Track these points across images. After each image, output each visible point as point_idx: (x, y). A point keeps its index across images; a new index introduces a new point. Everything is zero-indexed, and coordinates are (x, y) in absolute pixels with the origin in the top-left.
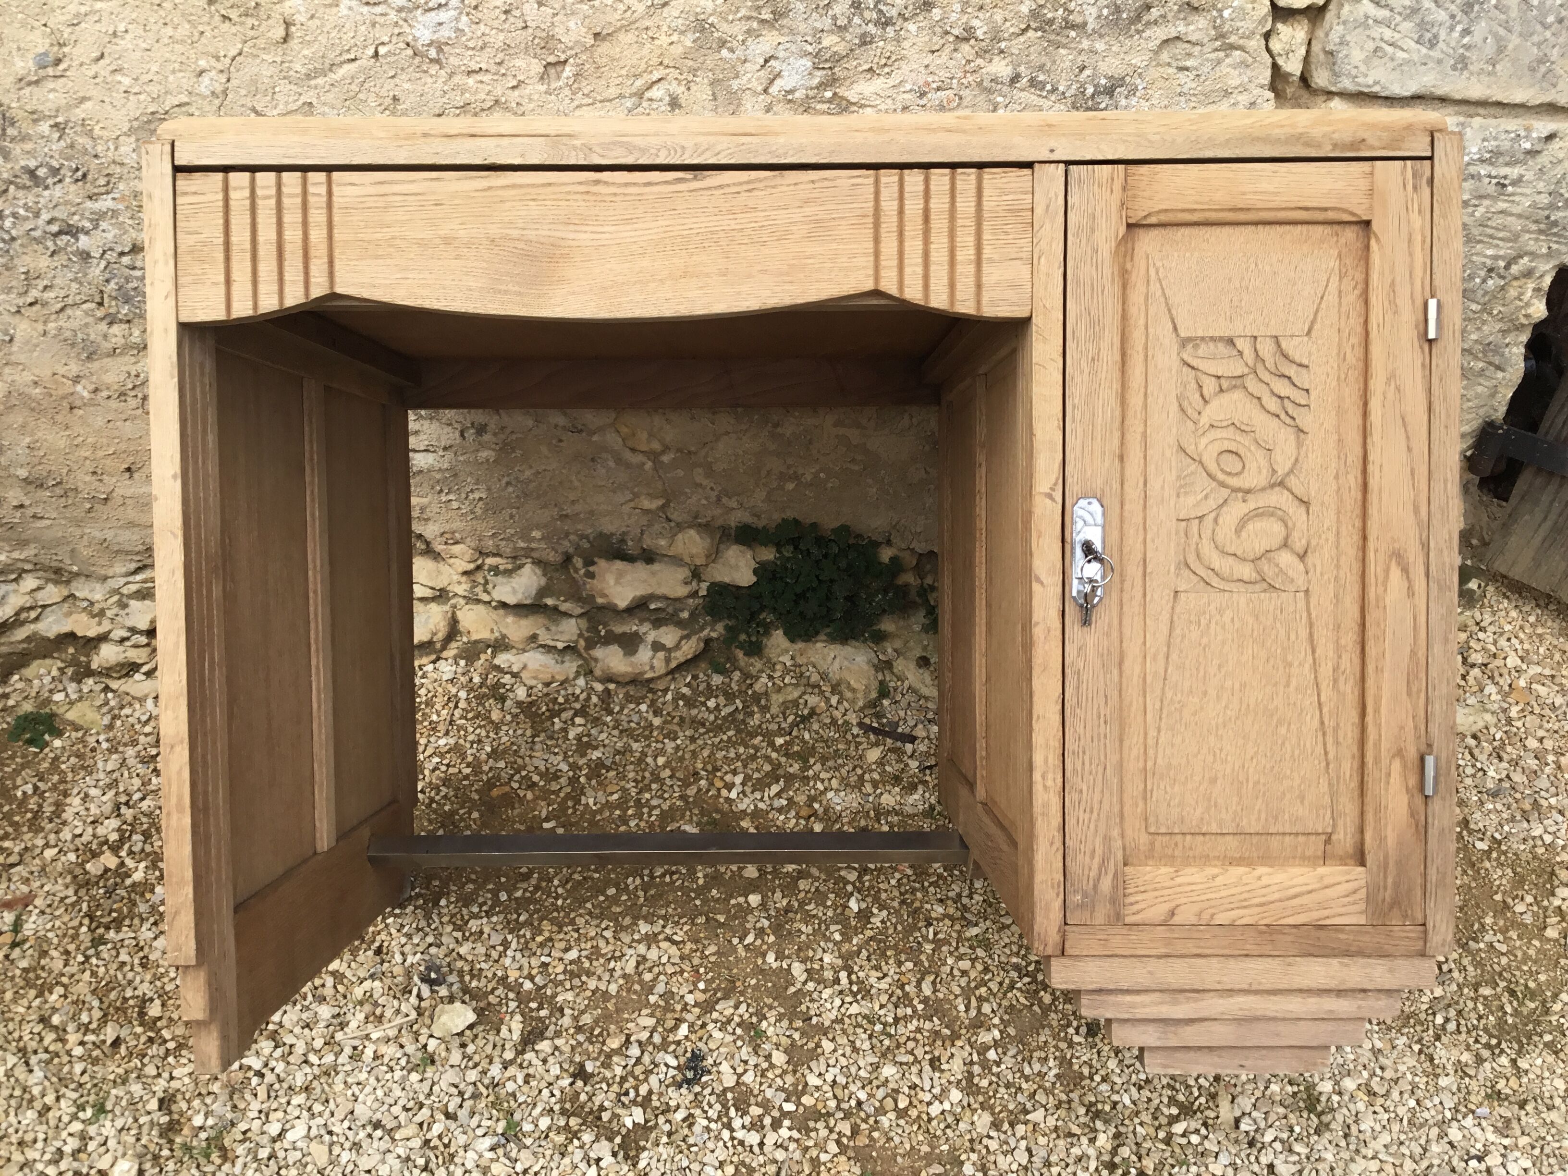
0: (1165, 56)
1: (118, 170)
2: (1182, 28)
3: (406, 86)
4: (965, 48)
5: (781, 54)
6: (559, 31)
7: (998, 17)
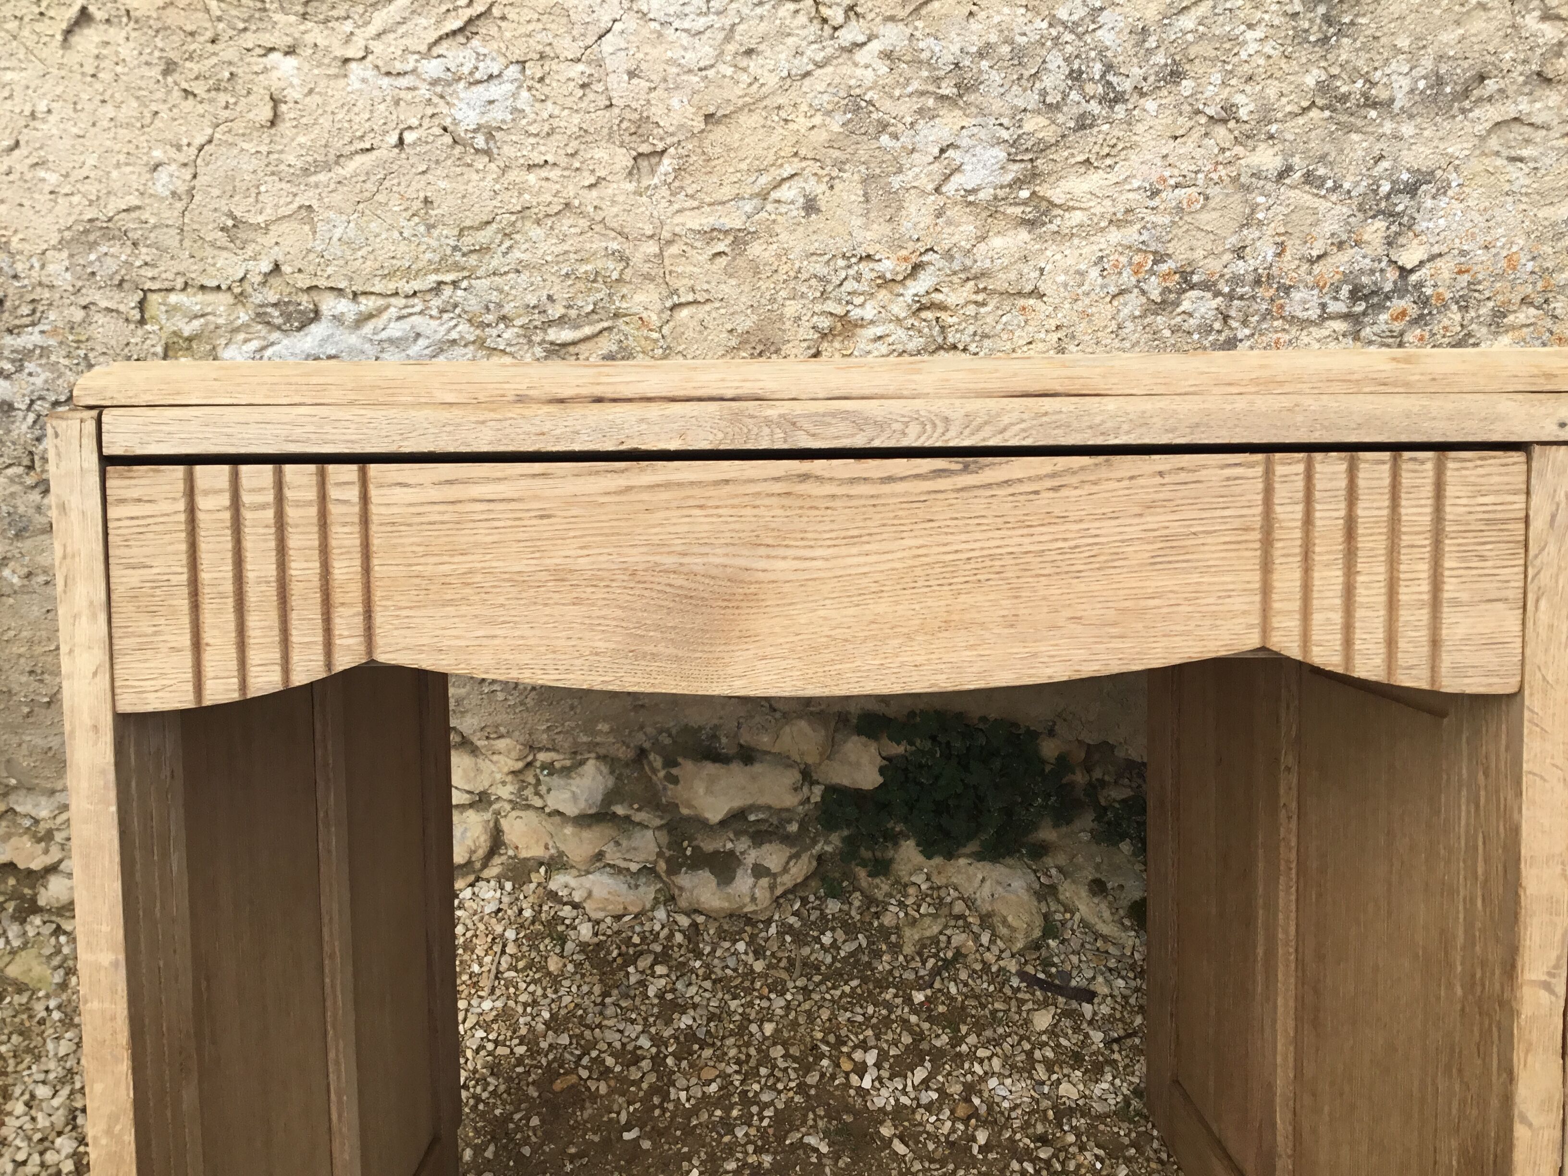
0: (1493, 143)
1: (46, 294)
2: (1525, 106)
3: (442, 184)
4: (1220, 131)
5: (965, 142)
6: (656, 112)
7: (1272, 92)
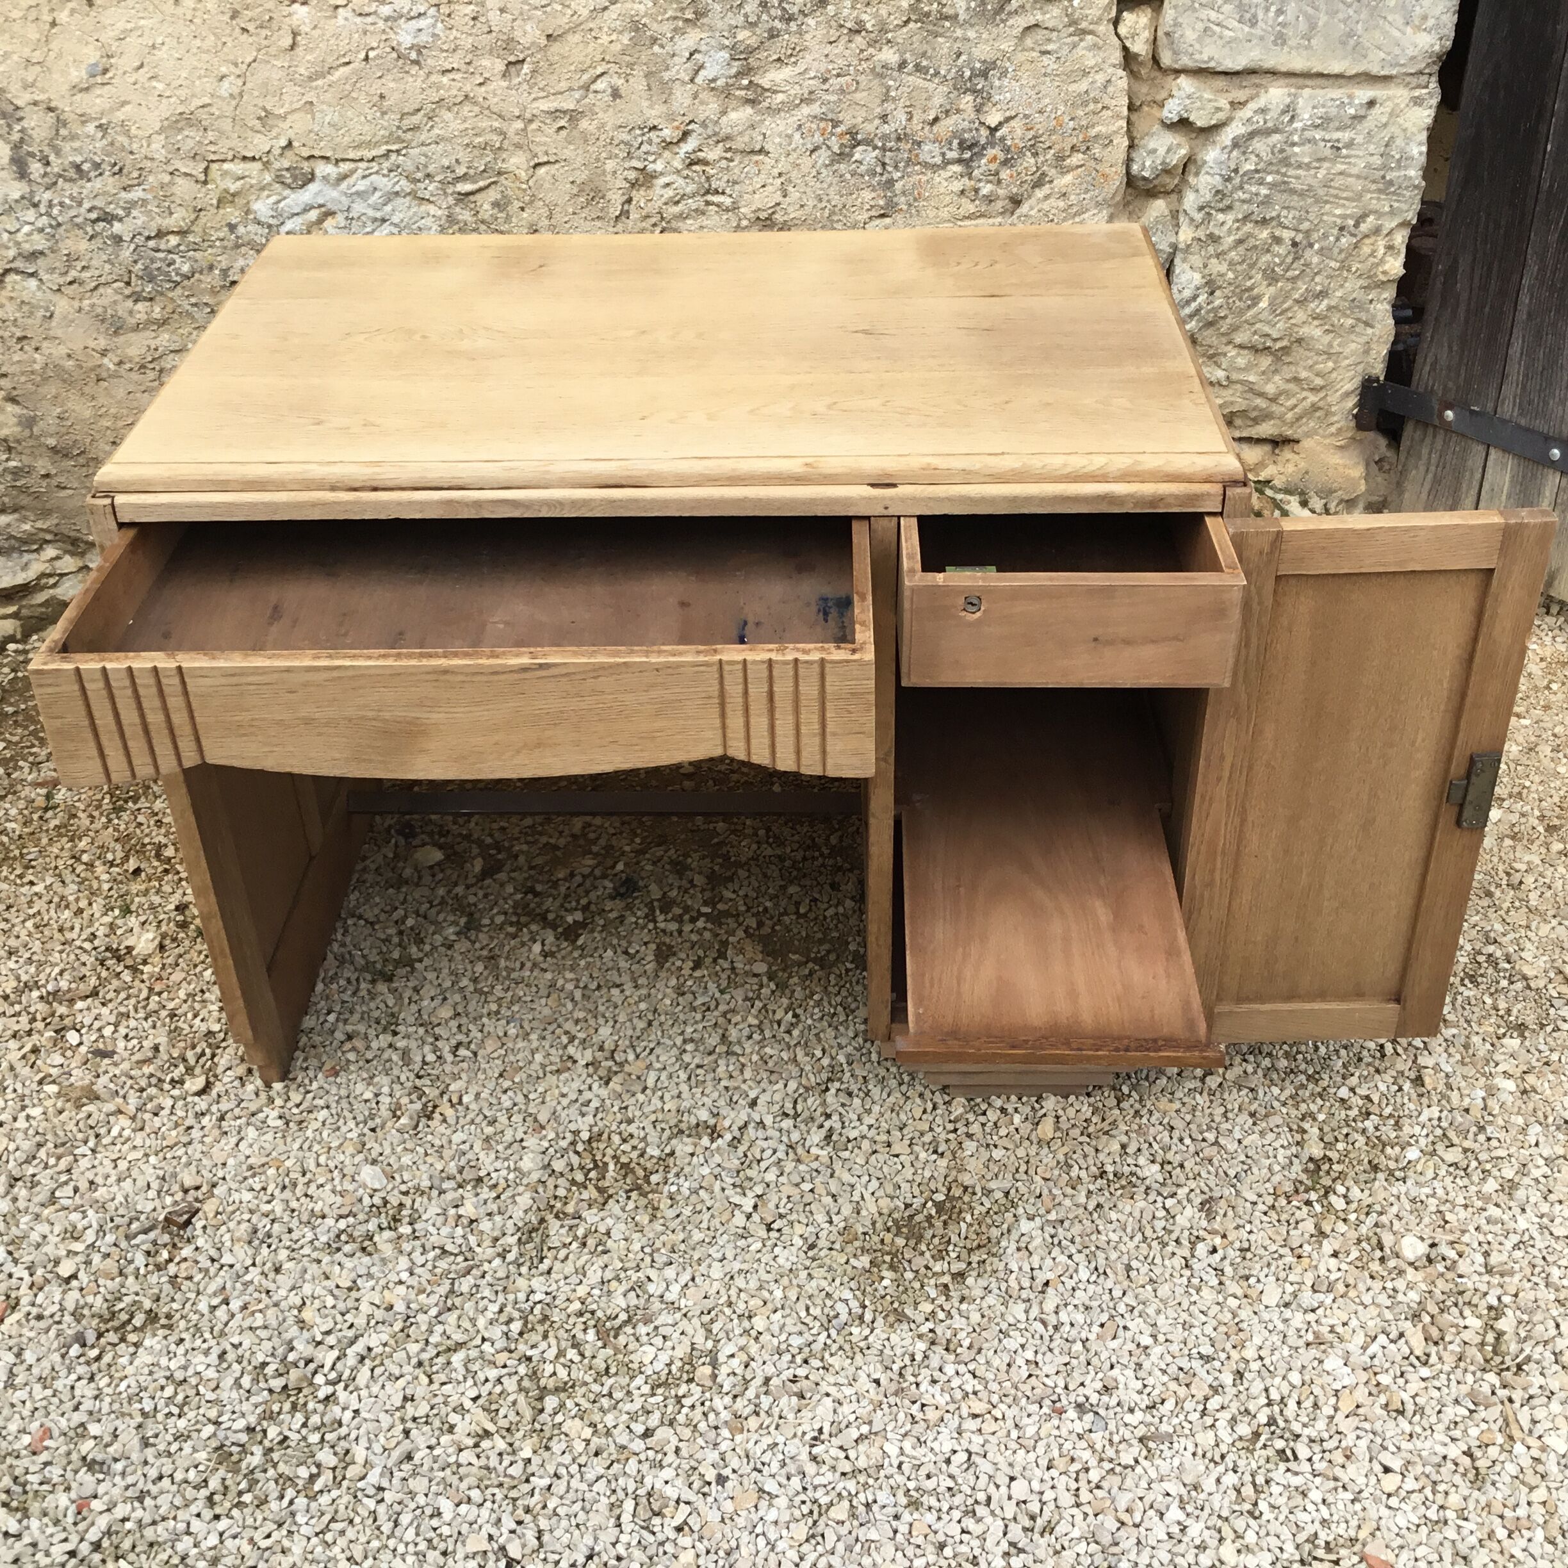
0: (1029, 42)
1: (148, 164)
2: (1039, 17)
3: (392, 85)
4: (859, 40)
5: (703, 48)
6: (517, 34)
7: (883, 12)
